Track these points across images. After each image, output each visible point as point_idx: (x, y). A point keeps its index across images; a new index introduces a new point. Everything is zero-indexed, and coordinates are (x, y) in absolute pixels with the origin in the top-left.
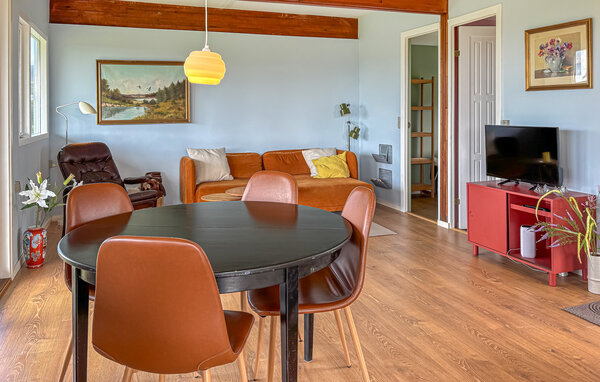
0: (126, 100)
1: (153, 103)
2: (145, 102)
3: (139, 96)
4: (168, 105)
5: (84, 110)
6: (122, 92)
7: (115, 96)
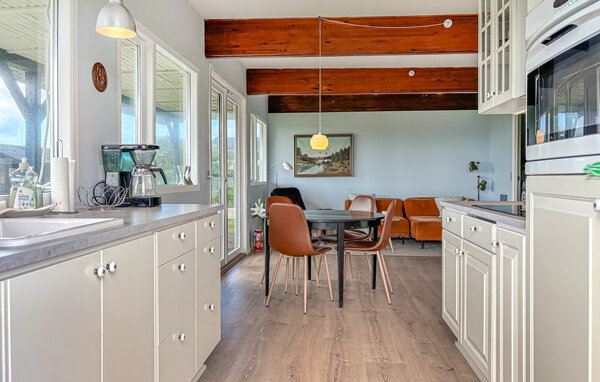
0: (312, 161)
1: (328, 163)
2: (324, 163)
3: (319, 158)
4: (338, 164)
5: (286, 167)
6: (310, 156)
7: (305, 159)
